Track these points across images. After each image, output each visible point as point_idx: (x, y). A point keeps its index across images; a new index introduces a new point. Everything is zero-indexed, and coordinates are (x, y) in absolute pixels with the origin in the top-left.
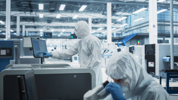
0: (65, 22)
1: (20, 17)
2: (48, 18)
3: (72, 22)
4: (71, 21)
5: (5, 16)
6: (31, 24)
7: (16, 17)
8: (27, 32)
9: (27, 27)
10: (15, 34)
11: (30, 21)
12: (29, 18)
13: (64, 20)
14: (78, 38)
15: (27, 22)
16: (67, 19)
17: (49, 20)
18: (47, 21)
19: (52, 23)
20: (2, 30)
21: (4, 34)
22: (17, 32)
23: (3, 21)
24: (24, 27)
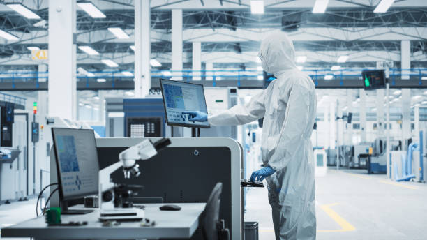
0: (350, 26)
1: (185, 12)
2: (285, 11)
3: (374, 25)
4: (371, 21)
5: (132, 12)
6: (224, 34)
7: (168, 14)
8: (209, 67)
9: (208, 47)
10: (166, 74)
11: (220, 26)
12: (217, 15)
13: (346, 20)
14: (388, 85)
15: (210, 31)
16: (358, 15)
17: (289, 20)
18: (280, 24)
19: (300, 30)
20: (120, 61)
21: (127, 74)
22: (174, 68)
23: (123, 27)
24: (197, 48)
